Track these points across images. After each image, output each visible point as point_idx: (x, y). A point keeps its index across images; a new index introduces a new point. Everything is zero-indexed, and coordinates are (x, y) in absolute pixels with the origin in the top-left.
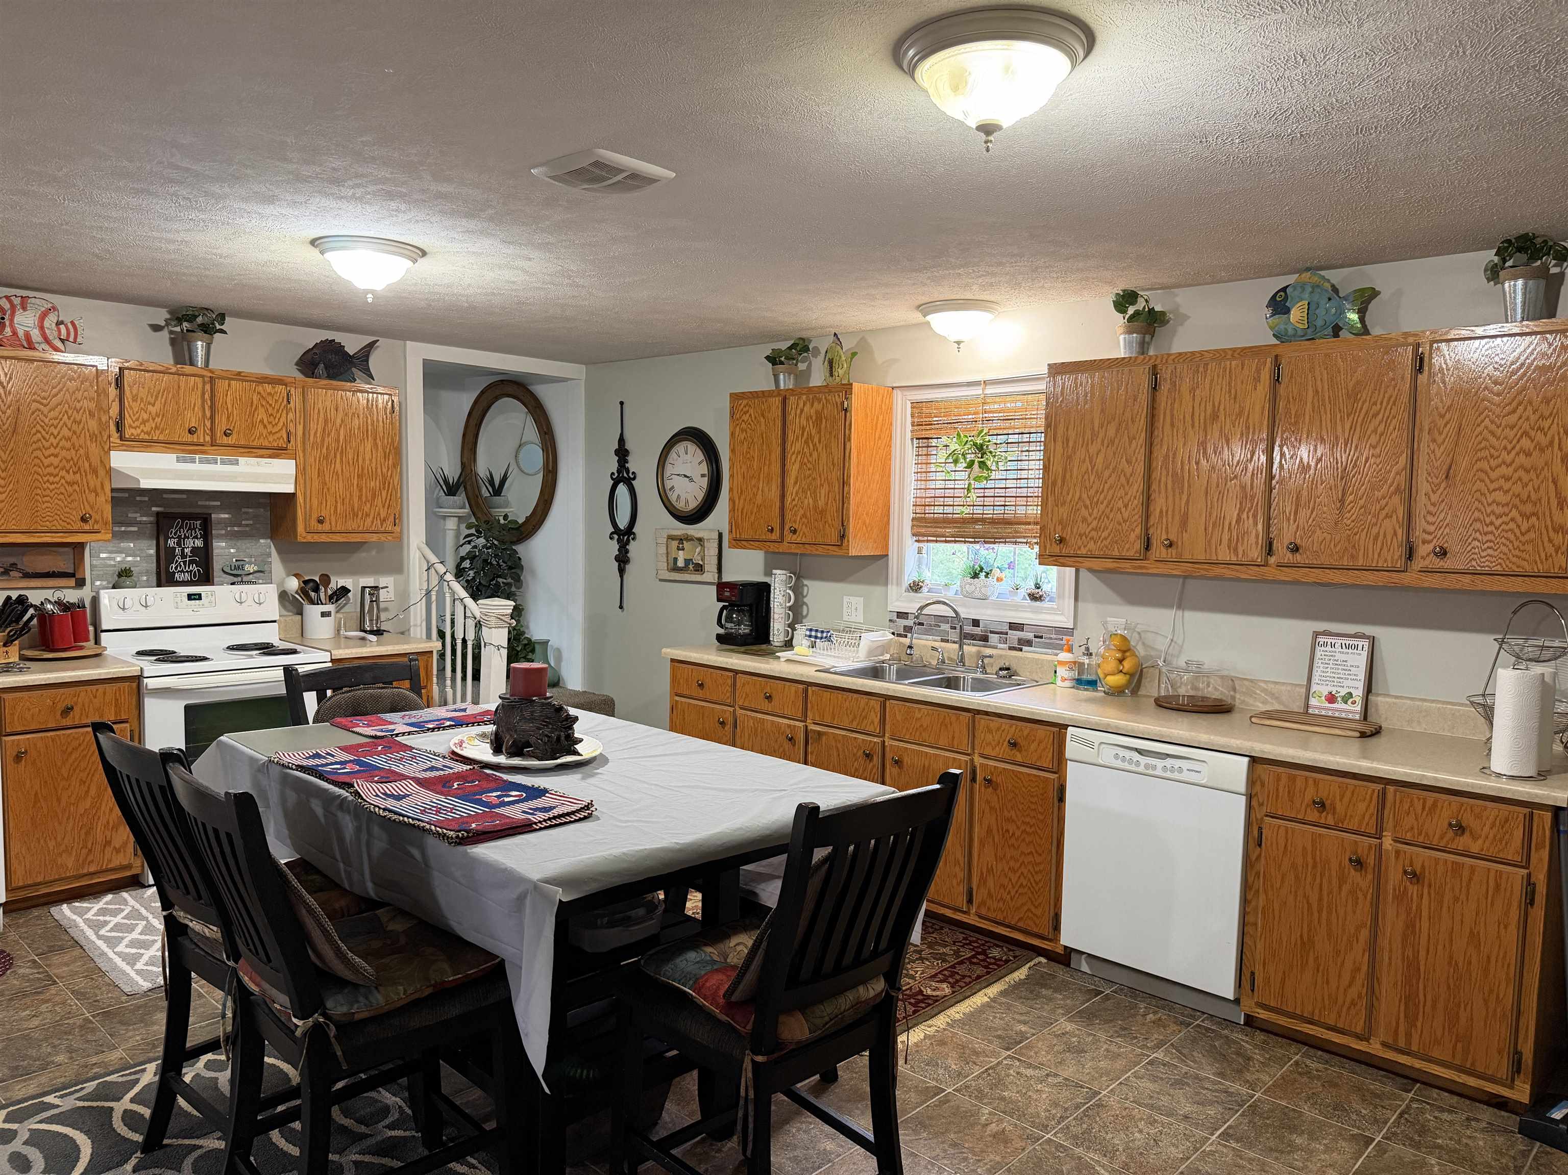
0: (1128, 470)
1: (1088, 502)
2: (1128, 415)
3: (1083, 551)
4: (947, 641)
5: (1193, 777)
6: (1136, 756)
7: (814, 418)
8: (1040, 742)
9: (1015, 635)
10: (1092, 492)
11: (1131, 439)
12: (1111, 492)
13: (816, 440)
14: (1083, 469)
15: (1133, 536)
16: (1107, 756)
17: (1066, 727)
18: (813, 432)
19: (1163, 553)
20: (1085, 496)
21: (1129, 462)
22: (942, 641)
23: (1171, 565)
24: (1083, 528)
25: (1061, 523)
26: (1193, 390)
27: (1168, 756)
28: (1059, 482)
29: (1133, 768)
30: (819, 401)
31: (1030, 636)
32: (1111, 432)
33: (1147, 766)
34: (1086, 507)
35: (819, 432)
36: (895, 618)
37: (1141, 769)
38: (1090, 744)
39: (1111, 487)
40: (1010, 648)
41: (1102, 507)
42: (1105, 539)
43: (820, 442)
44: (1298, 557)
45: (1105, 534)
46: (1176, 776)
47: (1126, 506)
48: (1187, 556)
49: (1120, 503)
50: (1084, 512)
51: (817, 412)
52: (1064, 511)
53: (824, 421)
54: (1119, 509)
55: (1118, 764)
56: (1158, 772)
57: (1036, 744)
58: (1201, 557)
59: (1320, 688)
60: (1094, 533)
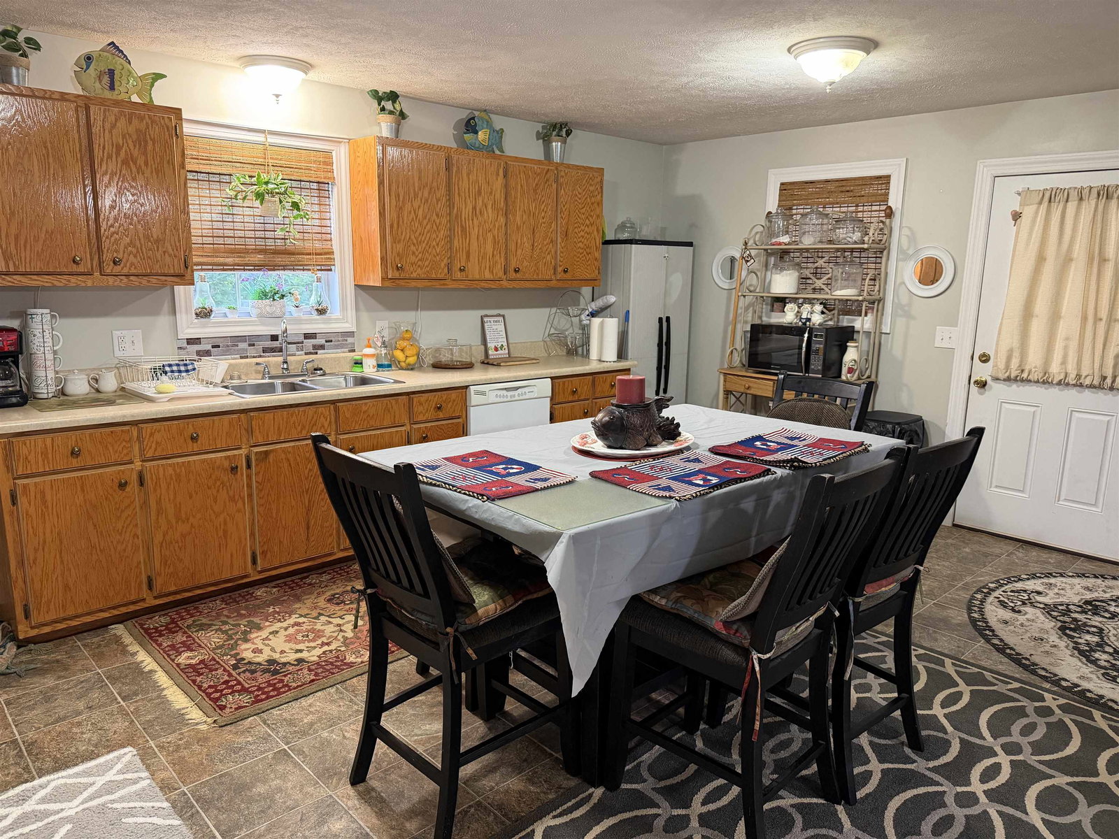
0: (438, 221)
1: (415, 241)
2: (435, 184)
3: (414, 275)
4: (247, 357)
5: (532, 395)
6: (504, 392)
7: (135, 137)
8: (454, 401)
9: (309, 343)
10: (417, 233)
11: (438, 200)
12: (429, 235)
13: (141, 161)
14: (410, 218)
15: (443, 265)
16: (492, 397)
17: (467, 387)
18: (136, 153)
19: (459, 275)
20: (413, 237)
21: (437, 215)
22: (241, 358)
23: (460, 282)
24: (413, 259)
25: (398, 255)
26: (468, 175)
27: (520, 387)
28: (395, 225)
29: (505, 400)
30: (141, 119)
31: (322, 341)
32: (426, 194)
33: (511, 397)
34: (414, 245)
35: (145, 153)
36: (185, 345)
37: (509, 399)
38: (483, 393)
39: (428, 232)
40: (306, 354)
41: (424, 245)
42: (427, 266)
43: (146, 164)
44: (518, 275)
45: (427, 263)
46: (524, 397)
47: (438, 245)
48: (470, 277)
49: (434, 243)
50: (413, 248)
51: (138, 131)
52: (400, 247)
53: (150, 143)
54: (434, 247)
55: (498, 400)
56: (517, 398)
57: (451, 403)
58: (477, 277)
59: (491, 345)
60: (420, 263)
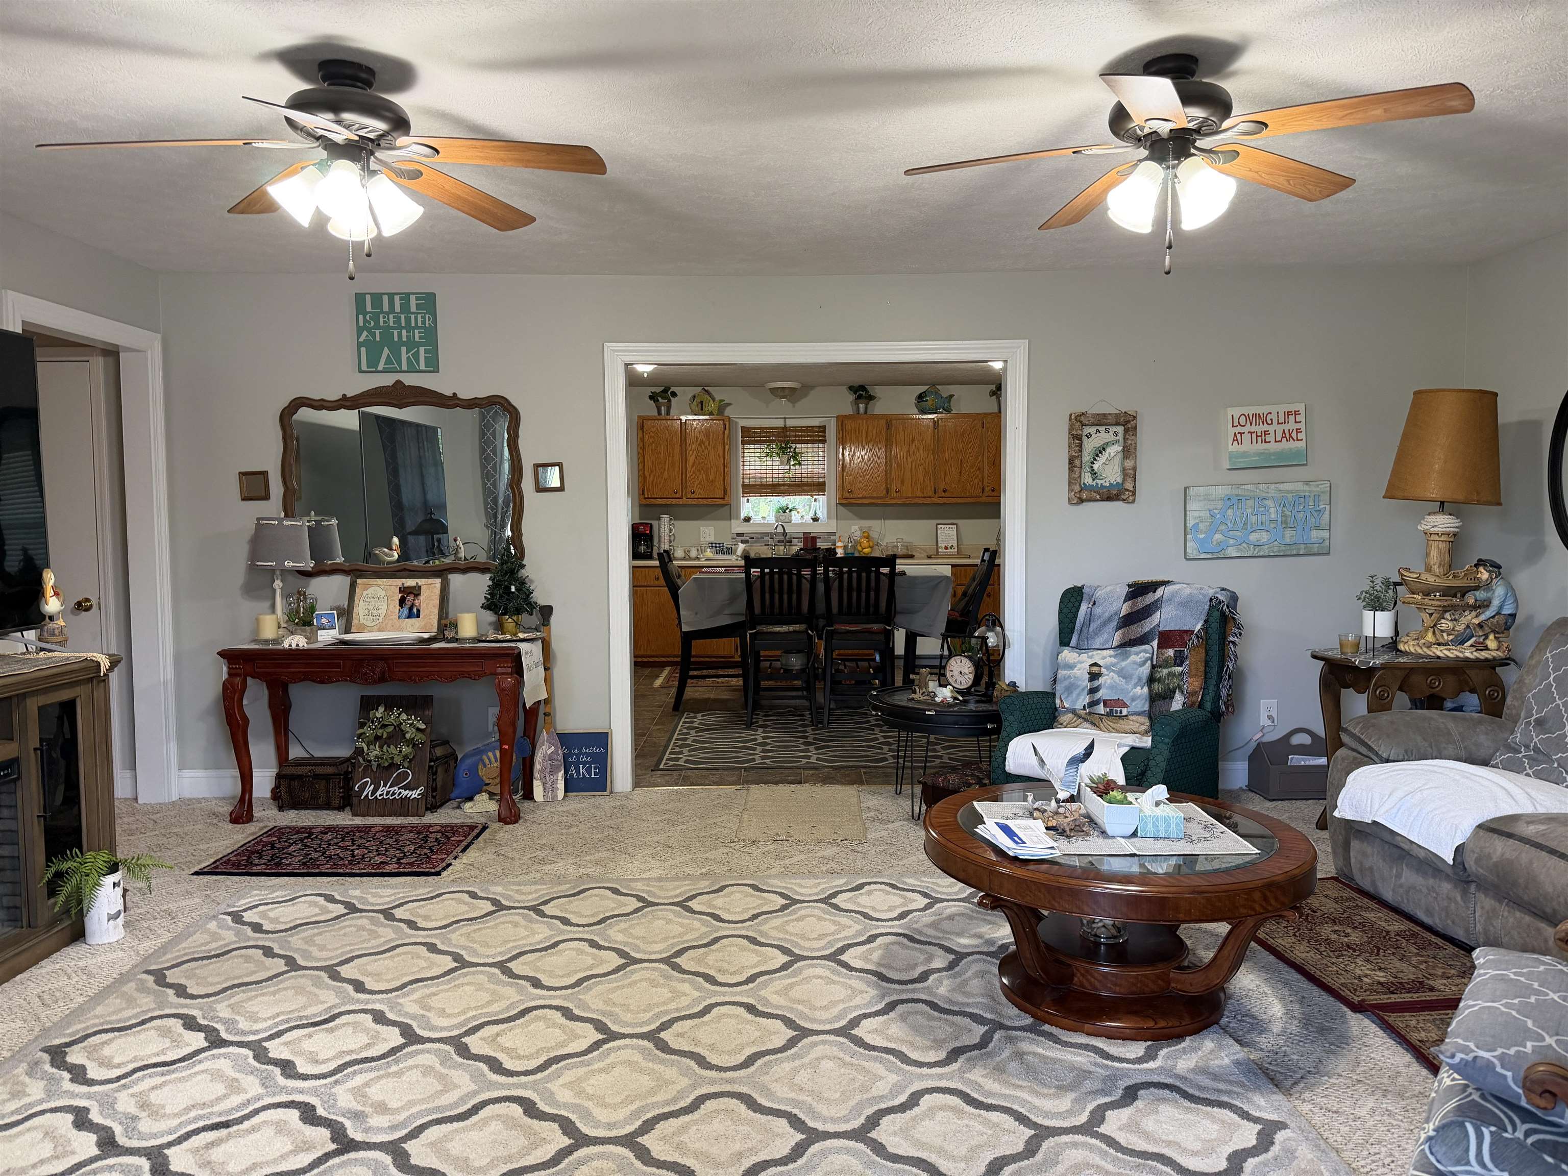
0: (879, 462)
1: (861, 474)
2: (878, 439)
3: (861, 496)
7: (704, 432)
10: (863, 470)
11: (880, 449)
12: (872, 470)
13: (707, 444)
15: (882, 488)
19: (895, 495)
21: (879, 458)
23: (896, 500)
24: (860, 485)
25: (850, 483)
30: (708, 423)
32: (871, 446)
35: (709, 440)
36: (735, 536)
41: (868, 477)
44: (946, 494)
45: (870, 488)
47: (879, 476)
48: (904, 495)
50: (860, 479)
51: (706, 429)
52: (851, 478)
53: (711, 434)
54: (875, 477)
58: (910, 495)
59: (942, 545)
60: (865, 488)
